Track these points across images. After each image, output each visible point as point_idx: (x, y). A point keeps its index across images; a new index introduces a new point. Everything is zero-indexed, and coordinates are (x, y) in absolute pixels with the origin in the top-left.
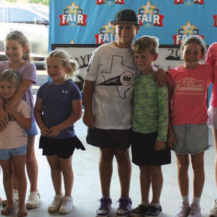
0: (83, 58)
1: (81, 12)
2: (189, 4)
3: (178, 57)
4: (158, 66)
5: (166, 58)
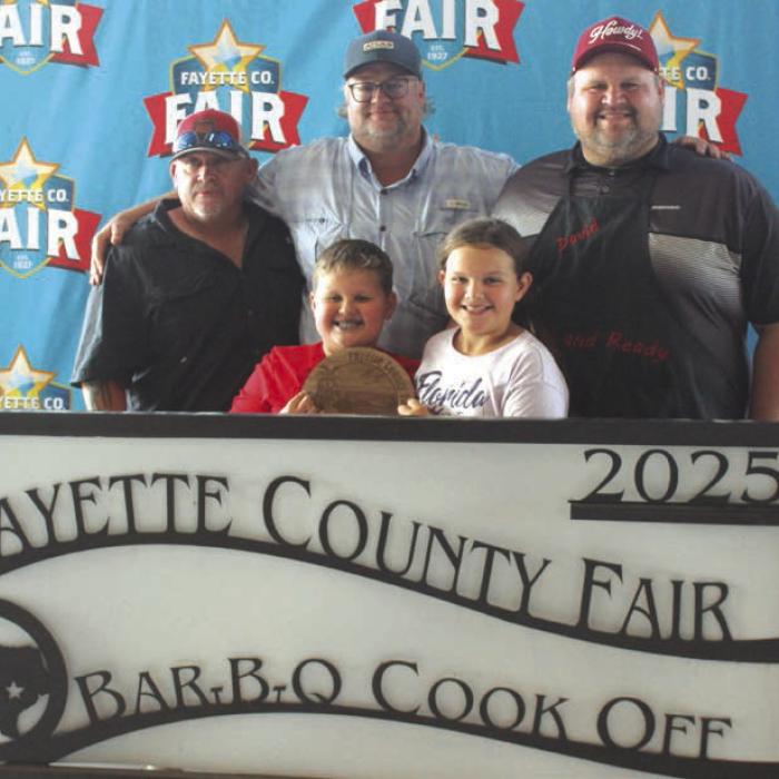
0: (47, 499)
1: (64, 199)
3: (651, 502)
4: (519, 558)
5: (572, 502)
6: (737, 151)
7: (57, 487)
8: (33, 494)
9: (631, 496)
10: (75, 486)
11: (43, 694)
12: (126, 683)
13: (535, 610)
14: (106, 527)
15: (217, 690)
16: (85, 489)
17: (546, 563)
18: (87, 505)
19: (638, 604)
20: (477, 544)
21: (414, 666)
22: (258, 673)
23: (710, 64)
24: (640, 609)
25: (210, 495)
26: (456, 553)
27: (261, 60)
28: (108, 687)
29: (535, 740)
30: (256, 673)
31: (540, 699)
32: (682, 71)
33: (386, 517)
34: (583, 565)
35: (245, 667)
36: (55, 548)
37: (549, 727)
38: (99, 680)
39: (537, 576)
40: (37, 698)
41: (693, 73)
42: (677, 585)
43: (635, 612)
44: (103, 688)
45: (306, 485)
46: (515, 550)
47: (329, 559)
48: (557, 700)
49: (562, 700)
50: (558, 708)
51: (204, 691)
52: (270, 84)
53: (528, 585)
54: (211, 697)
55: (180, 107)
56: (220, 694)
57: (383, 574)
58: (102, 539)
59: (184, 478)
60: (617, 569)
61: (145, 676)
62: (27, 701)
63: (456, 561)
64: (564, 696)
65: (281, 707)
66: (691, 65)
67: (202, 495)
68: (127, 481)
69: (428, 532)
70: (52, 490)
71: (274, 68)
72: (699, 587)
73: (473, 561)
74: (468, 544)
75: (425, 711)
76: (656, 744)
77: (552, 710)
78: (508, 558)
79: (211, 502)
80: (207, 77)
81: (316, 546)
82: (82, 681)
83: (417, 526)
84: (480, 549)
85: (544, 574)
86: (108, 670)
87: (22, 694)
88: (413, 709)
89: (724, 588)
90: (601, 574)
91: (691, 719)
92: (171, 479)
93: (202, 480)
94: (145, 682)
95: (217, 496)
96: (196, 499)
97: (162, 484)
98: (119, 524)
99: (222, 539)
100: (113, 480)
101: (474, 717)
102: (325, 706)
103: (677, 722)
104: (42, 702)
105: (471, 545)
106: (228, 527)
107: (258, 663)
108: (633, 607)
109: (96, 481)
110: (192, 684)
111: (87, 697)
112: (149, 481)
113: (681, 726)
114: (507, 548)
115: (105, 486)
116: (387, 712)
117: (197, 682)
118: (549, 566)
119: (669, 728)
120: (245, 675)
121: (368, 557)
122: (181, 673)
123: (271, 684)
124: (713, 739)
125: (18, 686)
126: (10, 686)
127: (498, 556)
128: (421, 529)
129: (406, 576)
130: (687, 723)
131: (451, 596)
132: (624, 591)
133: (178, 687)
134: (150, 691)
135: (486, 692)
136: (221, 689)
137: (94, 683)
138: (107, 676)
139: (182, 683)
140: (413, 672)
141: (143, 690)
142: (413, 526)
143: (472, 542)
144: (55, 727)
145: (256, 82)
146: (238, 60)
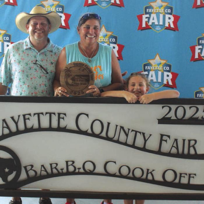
0: (16, 119)
2: (158, 31)
3: (178, 119)
4: (144, 134)
5: (158, 119)
6: (178, 30)
7: (19, 116)
8: (12, 118)
9: (174, 118)
10: (24, 116)
11: (15, 171)
12: (38, 168)
13: (147, 147)
14: (33, 127)
15: (62, 169)
16: (27, 117)
17: (151, 135)
18: (27, 121)
19: (174, 145)
20: (133, 131)
21: (115, 162)
22: (73, 165)
23: (171, 9)
24: (174, 147)
25: (61, 118)
26: (127, 133)
27: (59, 5)
28: (33, 169)
29: (146, 181)
31: (148, 170)
32: (164, 10)
33: (109, 124)
34: (160, 135)
35: (70, 163)
36: (18, 132)
37: (150, 177)
38: (30, 167)
39: (149, 138)
40: (13, 172)
42: (184, 140)
43: (173, 147)
44: (31, 169)
45: (87, 115)
46: (142, 132)
47: (93, 135)
49: (153, 170)
50: (152, 172)
51: (58, 169)
52: (61, 11)
53: (146, 141)
54: (61, 171)
56: (63, 170)
57: (108, 138)
58: (32, 130)
59: (54, 114)
60: (169, 137)
61: (43, 166)
62: (10, 173)
63: (127, 135)
65: (79, 173)
66: (167, 9)
67: (59, 118)
68: (38, 114)
69: (120, 128)
71: (62, 7)
72: (189, 141)
73: (131, 135)
74: (130, 131)
75: (118, 174)
76: (177, 181)
77: (151, 173)
78: (141, 134)
79: (61, 120)
81: (90, 131)
82: (25, 167)
83: (117, 126)
85: (150, 138)
86: (33, 164)
87: (9, 171)
88: (114, 173)
89: (196, 141)
90: (165, 138)
91: (186, 174)
92: (50, 114)
93: (59, 114)
94: (42, 167)
95: (63, 118)
96: (57, 119)
97: (48, 115)
98: (36, 126)
99: (65, 130)
100: (35, 114)
101: (131, 175)
102: (91, 173)
104: (14, 173)
105: (131, 131)
106: (66, 127)
107: (73, 162)
108: (173, 146)
109: (30, 114)
110: (55, 168)
111: (27, 172)
112: (44, 114)
113: (183, 176)
114: (140, 131)
115: (32, 116)
116: (108, 174)
117: (57, 167)
118: (151, 136)
119: (181, 176)
120: (70, 165)
121: (104, 134)
122: (53, 165)
123: (77, 167)
124: (191, 179)
125: (8, 169)
126: (5, 169)
127: (138, 134)
129: (114, 139)
130: (185, 175)
131: (125, 144)
132: (170, 142)
133: (52, 169)
134: (44, 170)
135: (134, 168)
136: (63, 169)
137: (29, 168)
138: (32, 166)
139: (53, 168)
140: (115, 164)
141: (42, 170)
142: (116, 126)
143: (131, 130)
144: (18, 179)
145: (58, 10)
146: (53, 5)
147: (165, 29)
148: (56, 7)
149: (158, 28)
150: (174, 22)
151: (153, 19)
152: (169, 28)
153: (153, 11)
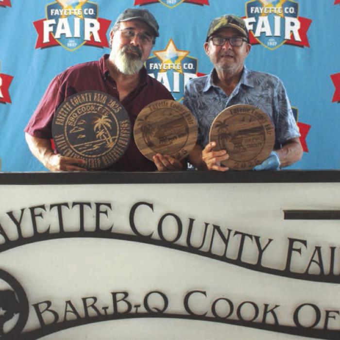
0: (18, 217)
2: (272, 47)
4: (257, 238)
5: (284, 211)
6: (308, 45)
7: (23, 210)
8: (10, 214)
10: (32, 209)
11: (16, 313)
12: (59, 306)
13: (264, 263)
14: (48, 230)
15: (105, 308)
16: (37, 211)
17: (270, 240)
18: (38, 219)
19: (314, 259)
20: (237, 233)
21: (204, 293)
23: (295, 6)
24: (315, 261)
25: (102, 212)
26: (226, 238)
27: (88, 3)
28: (50, 309)
29: (263, 326)
30: (126, 299)
31: (266, 306)
32: (283, 9)
33: (192, 221)
34: (288, 241)
35: (120, 296)
36: (22, 241)
37: (270, 319)
38: (45, 305)
39: (267, 245)
40: (13, 315)
41: (288, 10)
42: (333, 249)
43: (313, 264)
44: (47, 309)
46: (255, 235)
47: (162, 242)
48: (275, 306)
49: (277, 306)
50: (274, 310)
51: (98, 309)
52: (93, 15)
53: (261, 251)
54: (102, 312)
55: (50, 25)
56: (107, 310)
57: (190, 249)
58: (47, 235)
59: (89, 204)
60: (305, 242)
61: (69, 302)
62: (8, 317)
63: (226, 241)
64: (278, 304)
65: (138, 315)
66: (287, 7)
67: (98, 212)
68: (59, 206)
69: (212, 228)
70: (20, 212)
71: (95, 7)
73: (234, 241)
74: (232, 233)
75: (210, 314)
76: (321, 325)
77: (272, 311)
78: (252, 238)
79: (102, 216)
80: (64, 12)
81: (156, 236)
82: (36, 306)
83: (207, 225)
84: (238, 235)
85: (269, 246)
86: (48, 300)
87: (5, 313)
88: (204, 313)
90: (297, 245)
91: (338, 312)
92: (82, 205)
93: (98, 205)
94: (68, 305)
95: (106, 213)
96: (95, 214)
97: (77, 208)
98: (55, 227)
99: (109, 234)
100: (52, 206)
101: (234, 316)
102: (160, 314)
103: (331, 314)
106: (111, 228)
107: (126, 294)
108: (312, 260)
109: (43, 207)
110: (93, 306)
111: (39, 314)
112: (70, 206)
113: (333, 316)
114: (251, 234)
115: (48, 209)
116: (191, 315)
117: (95, 305)
118: (272, 242)
119: (327, 317)
120: (119, 301)
121: (182, 241)
122: (87, 300)
123: (133, 304)
125: (3, 309)
127: (247, 239)
128: (209, 226)
129: (201, 250)
130: (336, 314)
131: (223, 258)
132: (307, 252)
133: (86, 308)
134: (71, 310)
135: (240, 304)
136: (107, 308)
137: (43, 307)
138: (49, 303)
139: (88, 306)
140: (204, 296)
141: (68, 310)
142: (205, 224)
143: (234, 232)
144: (22, 329)
145: (86, 14)
146: (78, 4)
147: (286, 43)
148: (83, 7)
149: (272, 43)
150: (300, 31)
151: (263, 26)
152: (292, 42)
153: (263, 11)
